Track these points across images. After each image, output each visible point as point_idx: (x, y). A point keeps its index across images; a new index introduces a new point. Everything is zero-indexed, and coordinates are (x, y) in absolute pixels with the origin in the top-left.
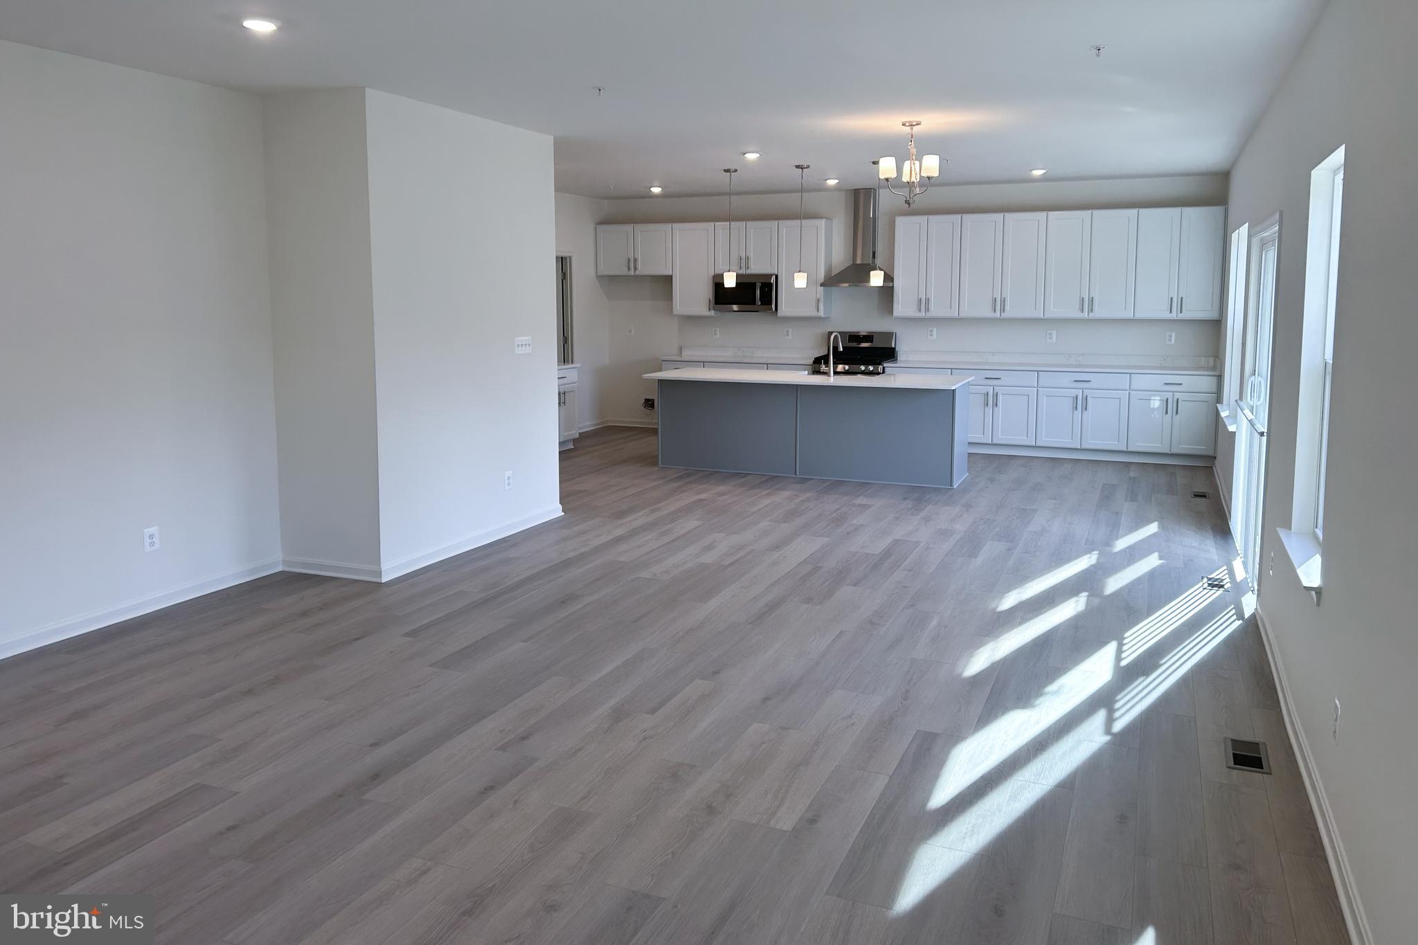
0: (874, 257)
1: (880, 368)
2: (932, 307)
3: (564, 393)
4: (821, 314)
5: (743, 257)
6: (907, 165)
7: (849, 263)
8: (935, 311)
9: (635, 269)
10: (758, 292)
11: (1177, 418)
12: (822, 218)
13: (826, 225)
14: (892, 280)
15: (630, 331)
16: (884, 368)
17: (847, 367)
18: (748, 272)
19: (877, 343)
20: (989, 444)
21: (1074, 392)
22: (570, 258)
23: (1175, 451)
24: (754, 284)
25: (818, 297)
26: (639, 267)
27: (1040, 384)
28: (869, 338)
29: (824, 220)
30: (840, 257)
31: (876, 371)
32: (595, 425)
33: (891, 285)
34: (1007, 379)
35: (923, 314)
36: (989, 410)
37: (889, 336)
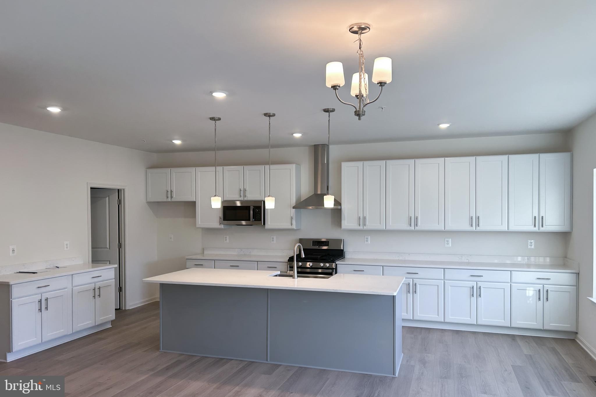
0: (328, 189)
1: (334, 266)
2: (367, 223)
3: (99, 288)
4: (294, 227)
5: (242, 189)
6: (356, 77)
7: (312, 193)
8: (370, 225)
9: (172, 197)
10: (252, 212)
11: (547, 304)
12: (294, 163)
13: (296, 168)
14: (340, 204)
15: (171, 238)
16: (336, 265)
17: (311, 264)
18: (246, 199)
19: (332, 247)
20: (411, 320)
21: (471, 284)
22: (124, 189)
23: (546, 328)
24: (249, 207)
25: (291, 216)
26: (174, 196)
27: (446, 278)
28: (326, 243)
29: (294, 165)
30: (306, 191)
31: (331, 267)
32: (142, 302)
33: (339, 207)
34: (422, 273)
35: (361, 228)
36: (410, 295)
37: (339, 241)
